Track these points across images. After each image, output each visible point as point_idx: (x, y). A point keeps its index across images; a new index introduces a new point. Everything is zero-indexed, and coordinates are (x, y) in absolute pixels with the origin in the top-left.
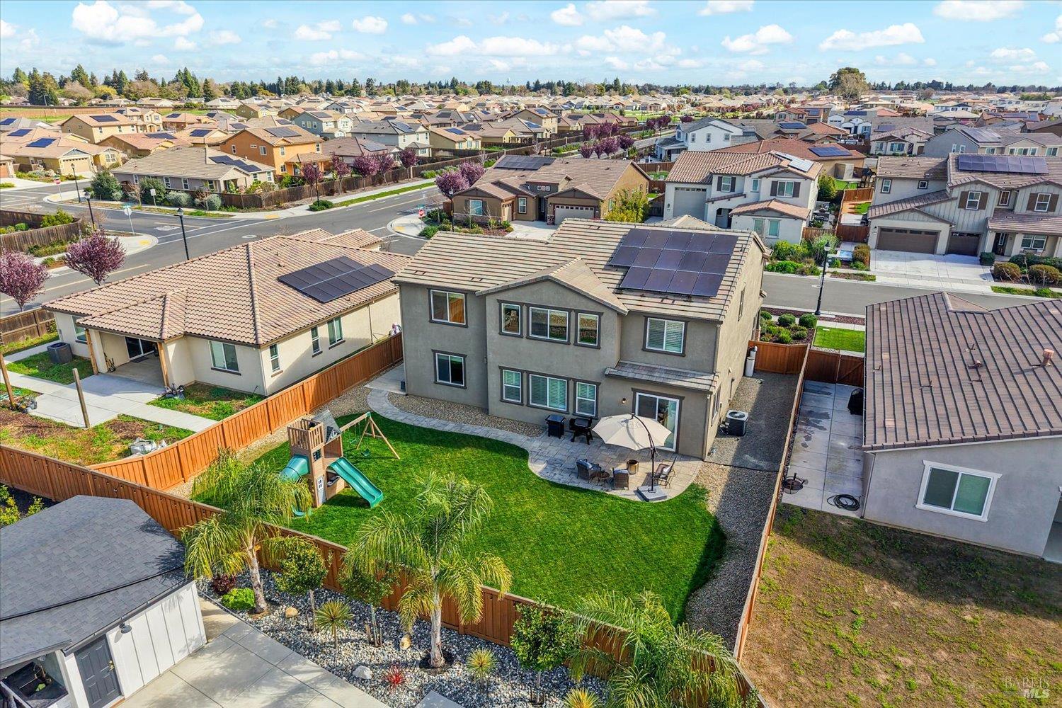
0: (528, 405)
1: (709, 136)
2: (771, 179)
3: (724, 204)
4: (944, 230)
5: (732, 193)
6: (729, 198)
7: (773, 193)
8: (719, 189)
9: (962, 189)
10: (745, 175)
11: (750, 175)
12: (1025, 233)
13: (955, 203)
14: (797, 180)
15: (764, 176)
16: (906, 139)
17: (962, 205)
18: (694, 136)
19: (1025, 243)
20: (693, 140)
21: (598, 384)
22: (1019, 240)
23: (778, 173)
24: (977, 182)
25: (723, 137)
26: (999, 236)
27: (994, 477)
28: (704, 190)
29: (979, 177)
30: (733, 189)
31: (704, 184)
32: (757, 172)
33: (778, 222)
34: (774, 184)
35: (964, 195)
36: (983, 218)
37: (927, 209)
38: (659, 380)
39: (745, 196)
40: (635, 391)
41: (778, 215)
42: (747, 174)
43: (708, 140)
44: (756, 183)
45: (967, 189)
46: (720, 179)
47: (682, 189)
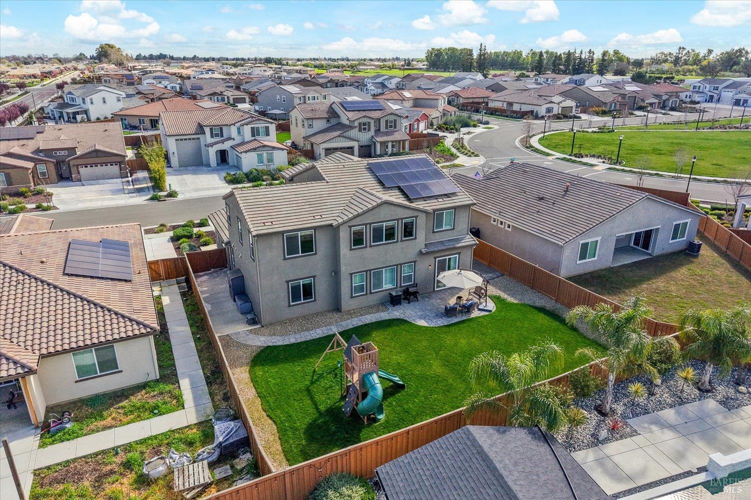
0: (371, 293)
1: (104, 99)
2: (250, 126)
3: (221, 147)
4: (355, 145)
5: (222, 138)
6: (223, 142)
7: (253, 135)
8: (212, 137)
9: (359, 121)
10: (230, 125)
11: (234, 124)
12: (392, 142)
13: (357, 129)
14: (267, 125)
15: (245, 124)
16: (224, 93)
17: (360, 131)
18: (91, 99)
19: (393, 146)
20: (92, 103)
21: (415, 262)
22: (390, 145)
23: (253, 121)
24: (365, 117)
25: (116, 100)
26: (382, 143)
27: (599, 239)
28: (198, 139)
29: (364, 113)
30: (222, 136)
31: (198, 134)
32: (239, 122)
33: (272, 154)
34: (253, 129)
35: (360, 124)
36: (370, 136)
37: (345, 134)
38: (449, 247)
39: (234, 139)
40: (435, 258)
41: (271, 149)
42: (232, 124)
43: (104, 102)
44: (239, 129)
45: (360, 121)
46: (211, 129)
47: (181, 140)
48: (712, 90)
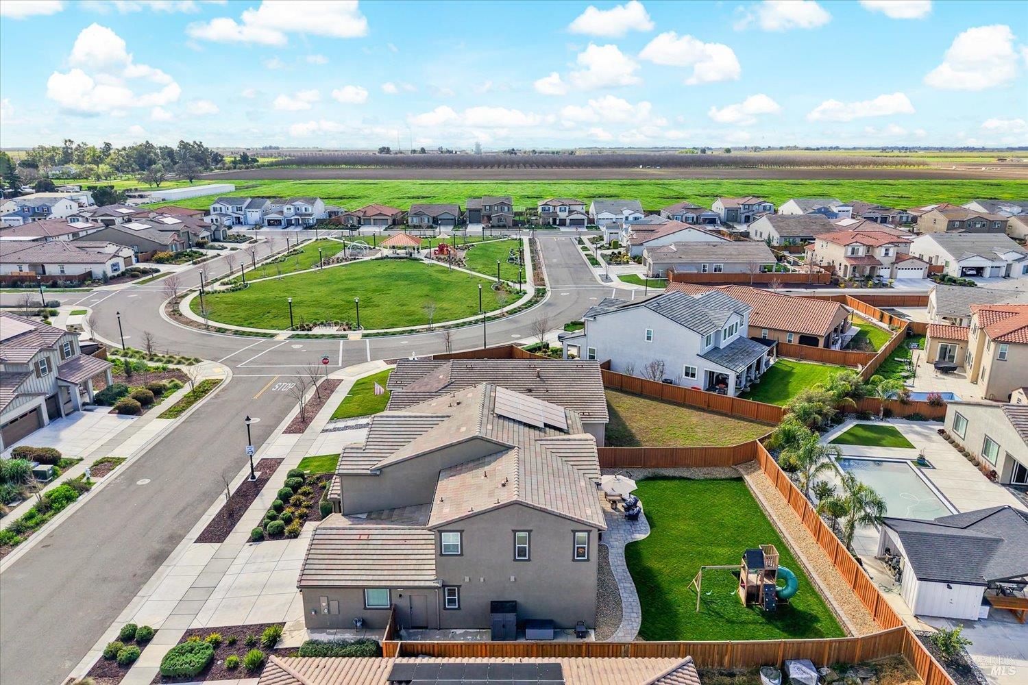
4: (41, 401)
9: (34, 361)
13: (34, 375)
17: (38, 376)
35: (36, 364)
36: (55, 378)
37: (21, 390)
45: (36, 359)
48: (236, 211)
